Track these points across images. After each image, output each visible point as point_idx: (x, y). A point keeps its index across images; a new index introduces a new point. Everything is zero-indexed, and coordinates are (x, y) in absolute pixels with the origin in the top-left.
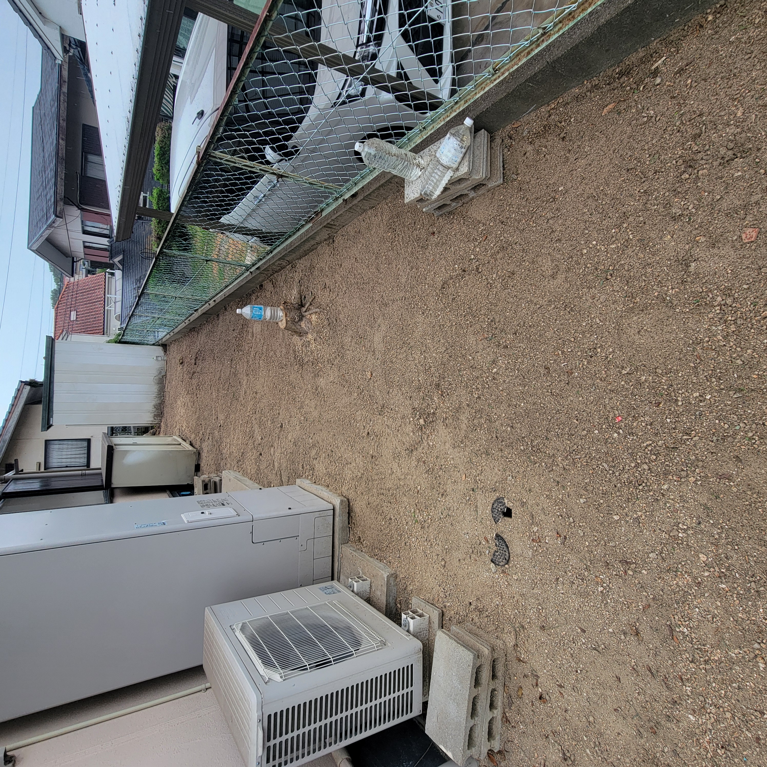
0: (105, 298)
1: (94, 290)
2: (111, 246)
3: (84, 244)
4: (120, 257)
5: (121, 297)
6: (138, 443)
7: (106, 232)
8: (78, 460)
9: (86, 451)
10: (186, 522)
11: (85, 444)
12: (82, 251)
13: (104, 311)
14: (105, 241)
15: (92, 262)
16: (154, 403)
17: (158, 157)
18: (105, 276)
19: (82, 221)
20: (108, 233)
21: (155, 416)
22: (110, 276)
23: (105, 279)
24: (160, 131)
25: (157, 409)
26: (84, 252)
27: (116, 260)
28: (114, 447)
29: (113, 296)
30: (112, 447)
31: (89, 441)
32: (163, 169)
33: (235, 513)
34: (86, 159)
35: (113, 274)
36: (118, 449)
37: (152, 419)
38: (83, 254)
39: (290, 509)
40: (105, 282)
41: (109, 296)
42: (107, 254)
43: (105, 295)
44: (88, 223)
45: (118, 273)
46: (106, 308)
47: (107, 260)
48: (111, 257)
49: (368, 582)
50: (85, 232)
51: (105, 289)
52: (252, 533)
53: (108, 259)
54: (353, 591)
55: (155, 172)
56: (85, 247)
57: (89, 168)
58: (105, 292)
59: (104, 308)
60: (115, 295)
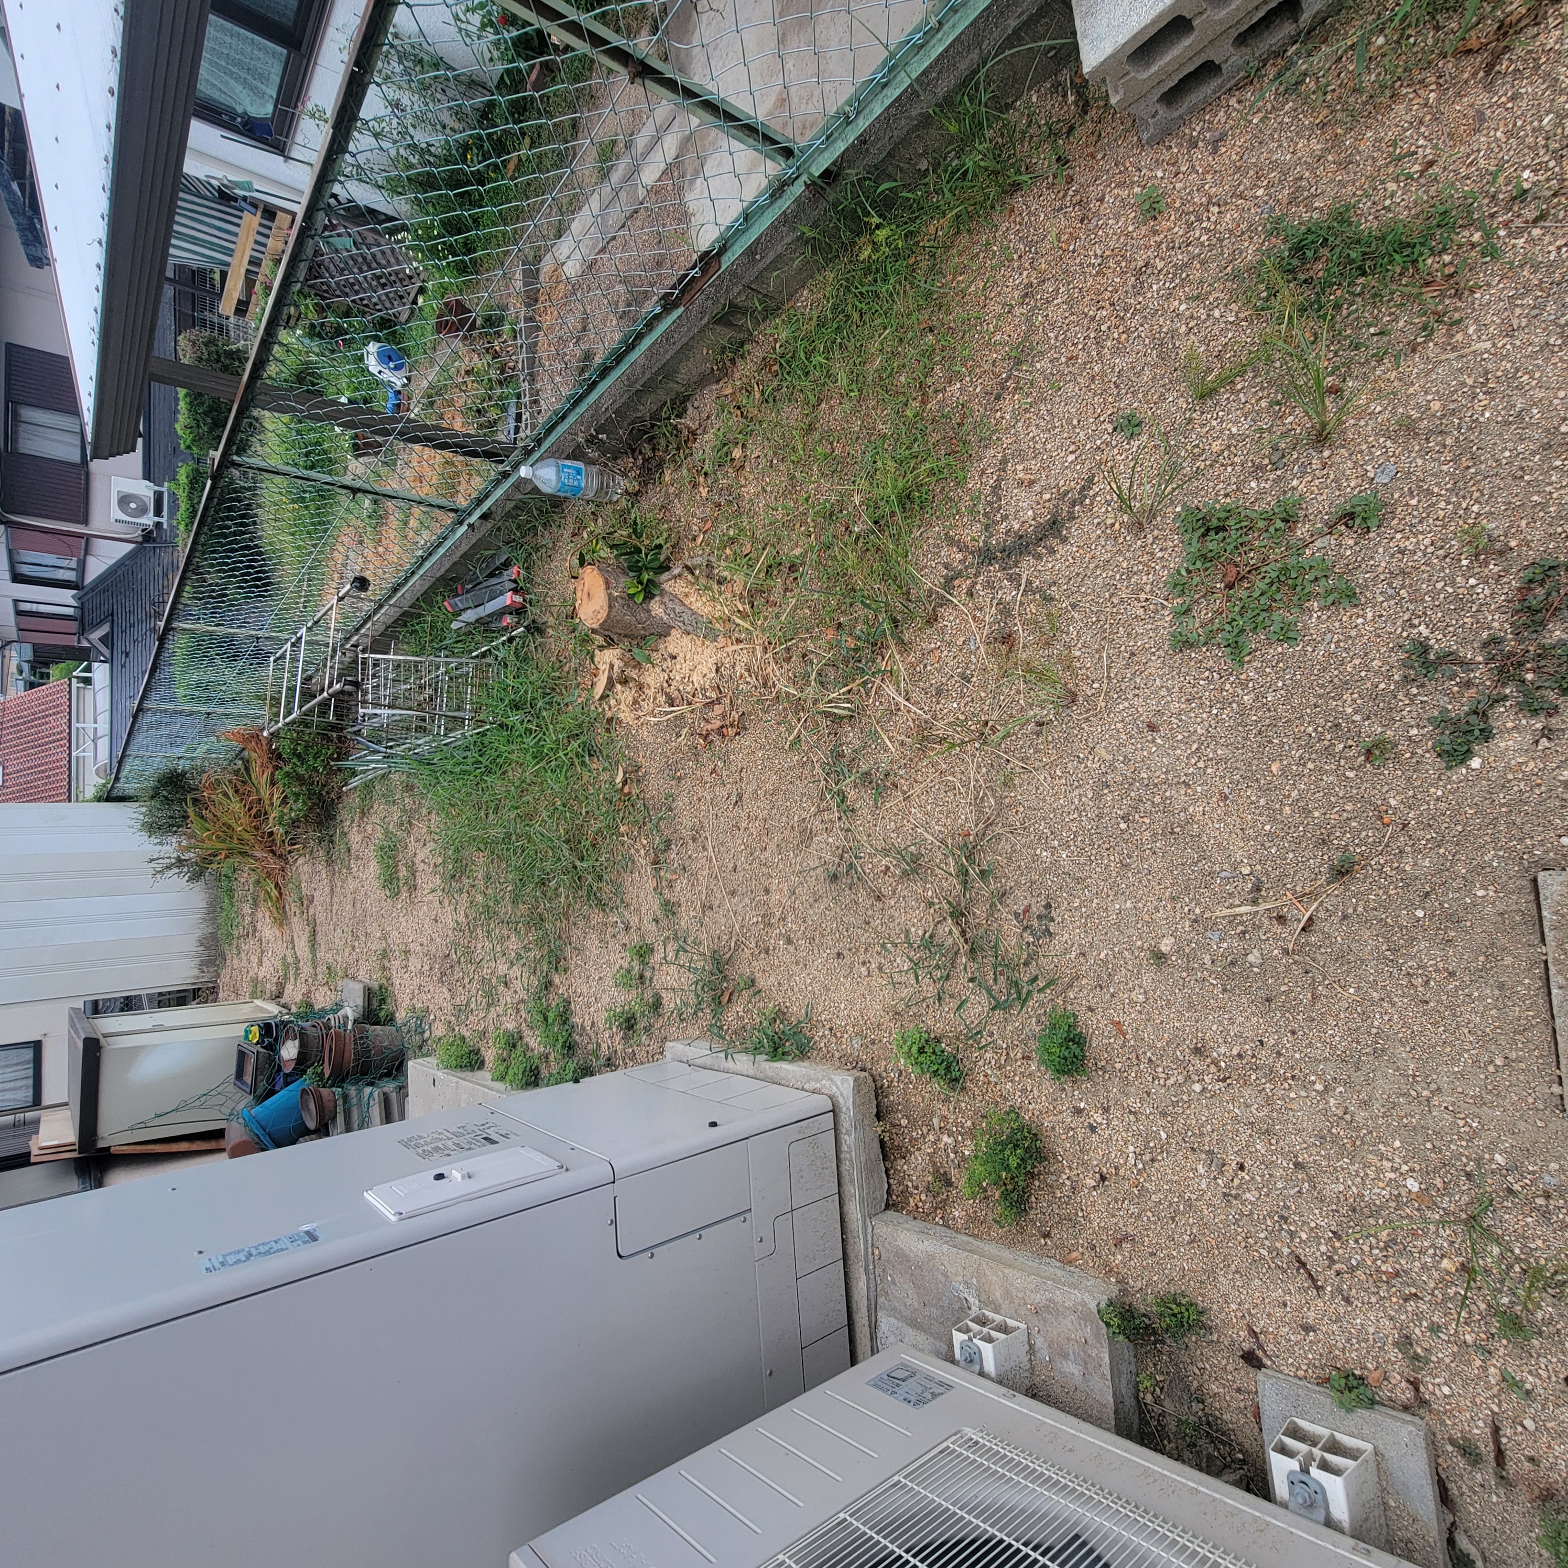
0: (70, 733)
1: (43, 717)
2: (82, 608)
3: (16, 606)
4: (104, 630)
5: (107, 726)
6: (167, 1024)
7: (71, 576)
8: (9, 1095)
9: (30, 1072)
10: (393, 1219)
11: (29, 1054)
12: (13, 624)
13: (70, 762)
14: (67, 596)
15: (36, 648)
16: (199, 933)
17: (188, 399)
18: (70, 685)
19: (10, 552)
20: (73, 579)
21: (203, 963)
22: (81, 685)
23: (70, 693)
24: (189, 349)
25: (207, 948)
26: (17, 624)
27: (96, 635)
28: (102, 1040)
29: (89, 726)
30: (97, 1041)
31: (37, 1046)
32: (198, 426)
33: (548, 1164)
34: (16, 415)
35: (87, 681)
36: (111, 1046)
37: (196, 972)
38: (15, 629)
39: (713, 1124)
40: (70, 699)
41: (78, 725)
42: (74, 626)
43: (70, 727)
44: (29, 556)
45: (100, 673)
46: (74, 754)
47: (73, 641)
48: (83, 631)
49: (1020, 1336)
50: (17, 578)
51: (70, 713)
52: (614, 1222)
53: (76, 638)
54: (982, 1374)
55: (180, 432)
56: (19, 613)
57: (22, 435)
58: (70, 720)
59: (70, 755)
60: (95, 722)
